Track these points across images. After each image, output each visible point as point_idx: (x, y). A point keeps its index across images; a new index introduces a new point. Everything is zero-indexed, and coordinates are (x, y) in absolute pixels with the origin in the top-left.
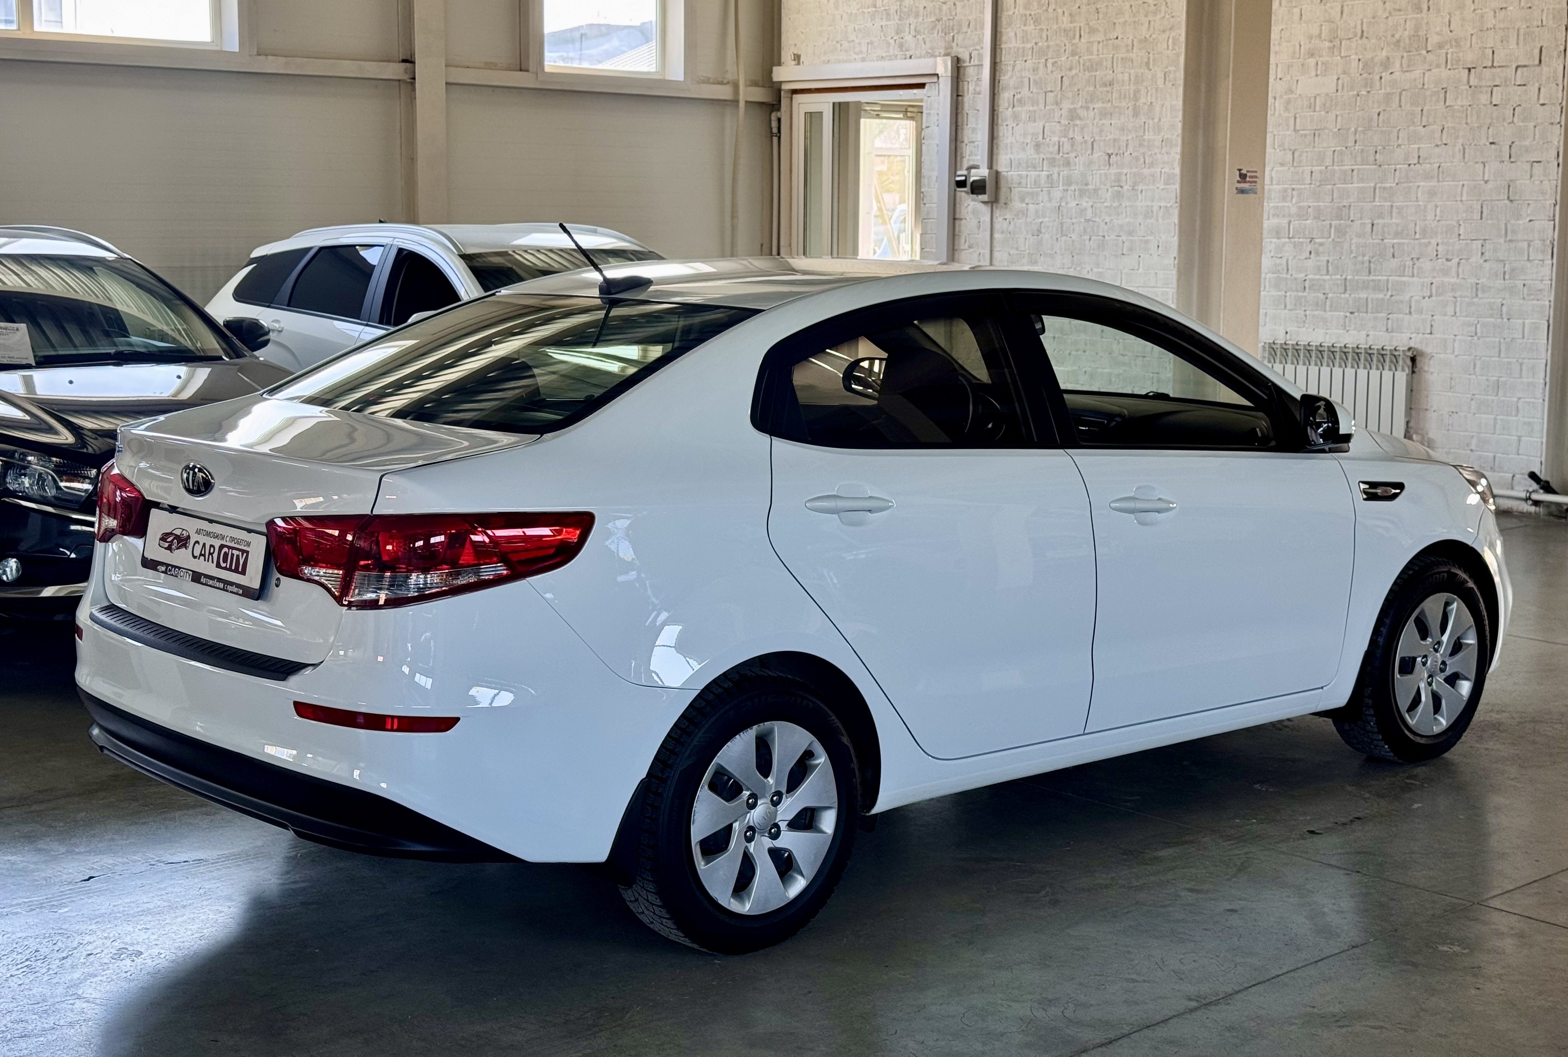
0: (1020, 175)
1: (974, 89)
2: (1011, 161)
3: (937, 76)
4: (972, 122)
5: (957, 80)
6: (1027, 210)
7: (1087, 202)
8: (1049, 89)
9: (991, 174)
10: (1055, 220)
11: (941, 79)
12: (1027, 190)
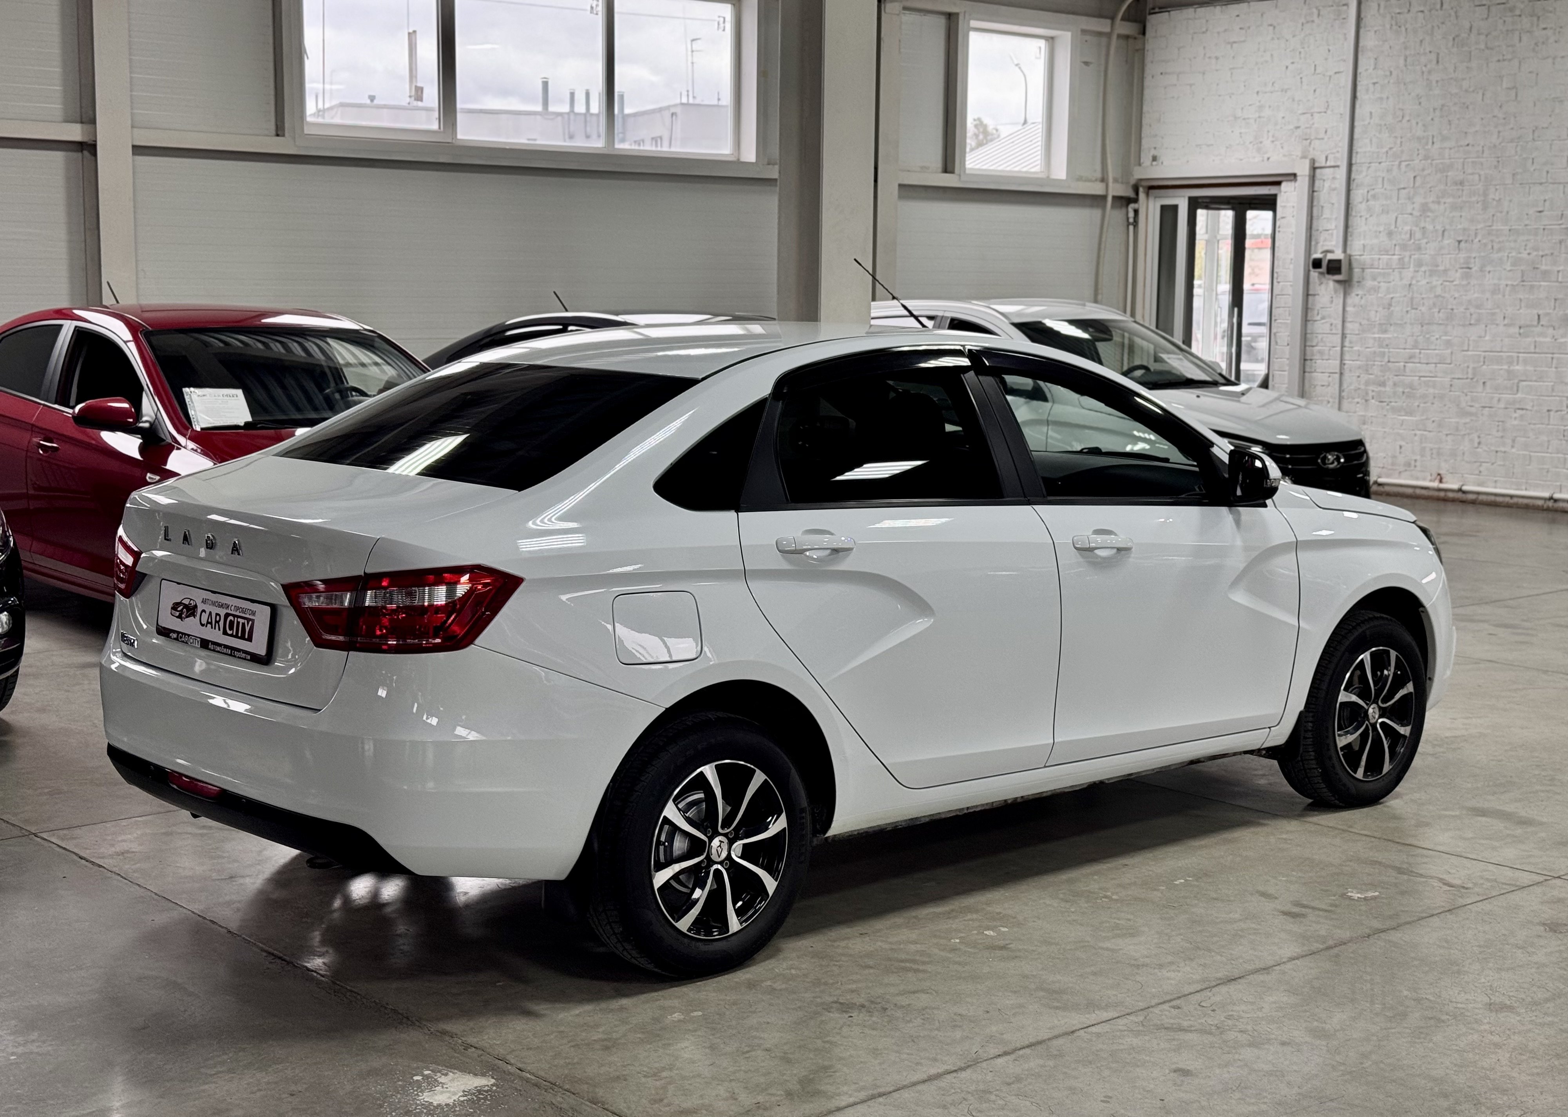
0: (1373, 259)
1: (1330, 186)
2: (1364, 246)
3: (1295, 175)
4: (1327, 213)
5: (1313, 178)
6: (1379, 287)
7: (1437, 281)
8: (1402, 186)
9: (1345, 257)
10: (1405, 296)
11: (1298, 178)
12: (1379, 270)
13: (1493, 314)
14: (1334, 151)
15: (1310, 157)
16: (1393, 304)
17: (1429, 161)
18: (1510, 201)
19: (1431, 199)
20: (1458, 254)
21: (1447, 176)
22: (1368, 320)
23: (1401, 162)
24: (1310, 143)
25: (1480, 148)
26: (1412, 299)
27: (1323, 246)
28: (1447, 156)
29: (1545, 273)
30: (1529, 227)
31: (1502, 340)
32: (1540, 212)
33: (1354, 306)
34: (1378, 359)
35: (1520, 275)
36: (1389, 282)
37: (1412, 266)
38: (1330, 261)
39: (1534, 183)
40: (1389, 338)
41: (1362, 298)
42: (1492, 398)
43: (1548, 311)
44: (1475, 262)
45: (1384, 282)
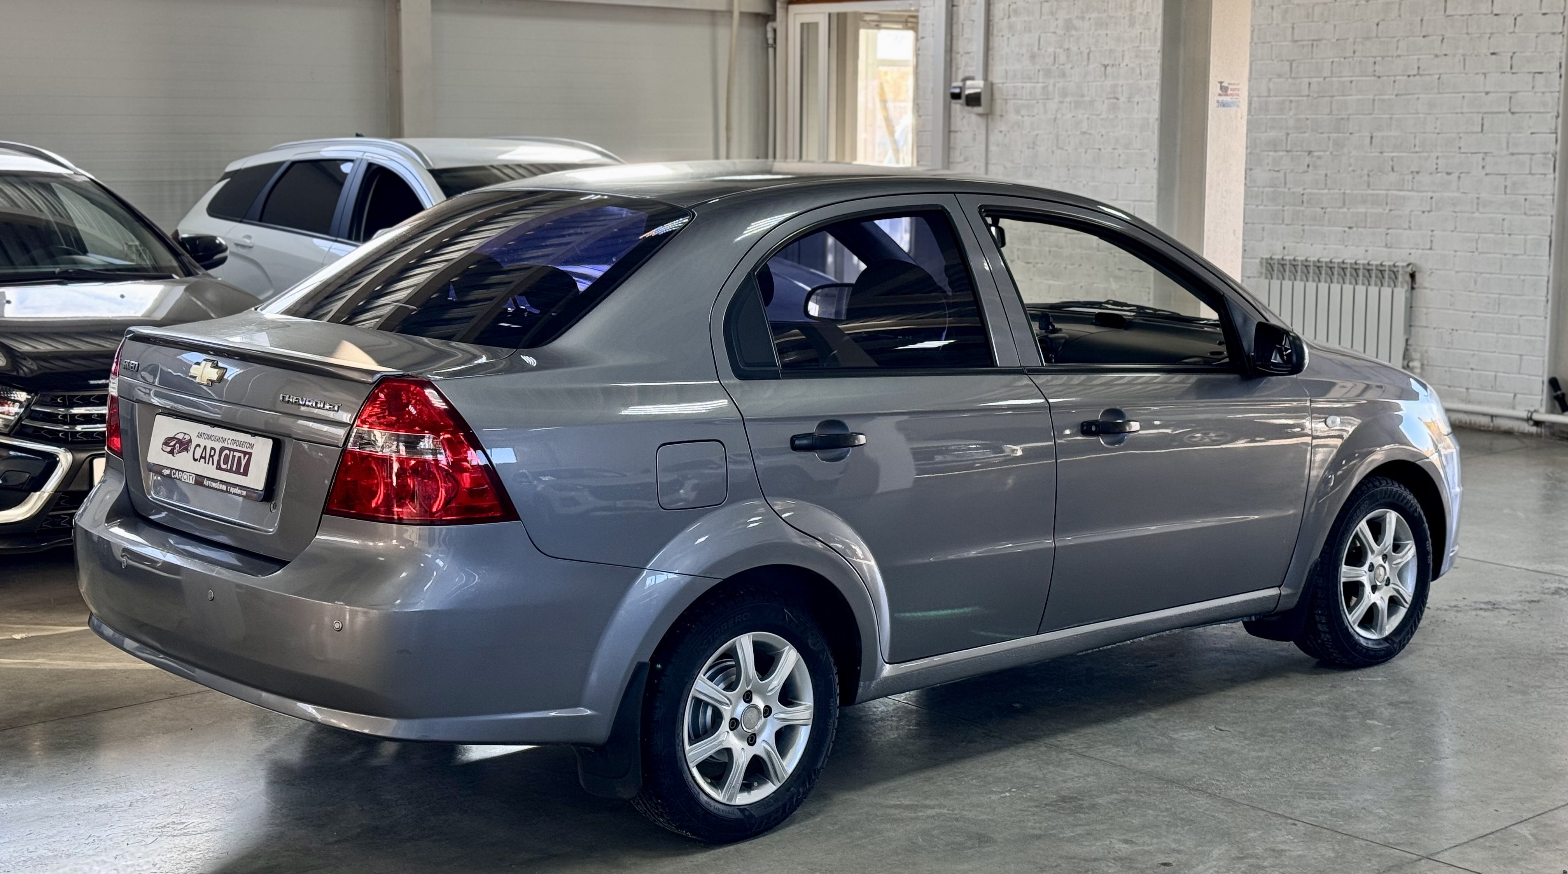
0: (1016, 88)
2: (1007, 72)
4: (967, 32)
12: (1023, 102)
16: (1038, 143)
19: (1075, 15)
20: (1104, 81)
26: (1057, 136)
27: (964, 71)
36: (1033, 116)
37: (1056, 96)
38: (970, 91)
41: (1005, 135)
44: (1122, 92)
45: (1028, 116)
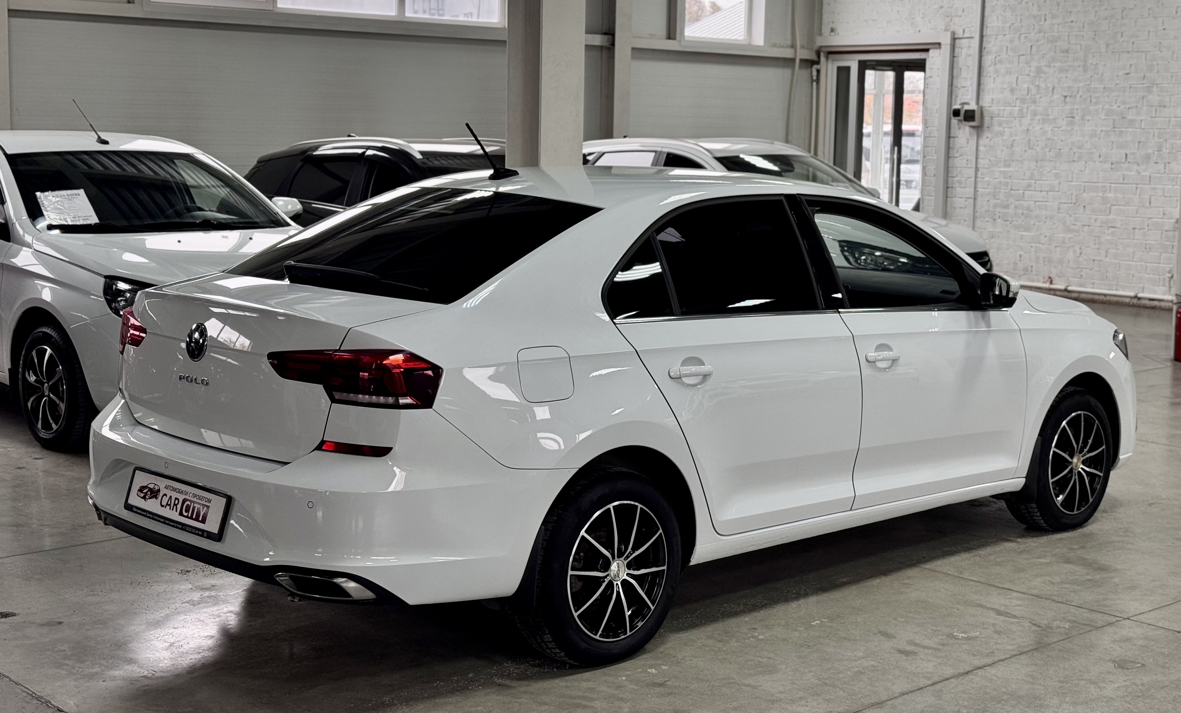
0: (999, 110)
1: (966, 53)
2: (992, 100)
3: (939, 44)
4: (964, 74)
5: (953, 47)
6: (1004, 132)
7: (1048, 127)
8: (1022, 53)
9: (978, 108)
10: (1024, 139)
11: (942, 46)
12: (1004, 119)
13: (1092, 153)
14: (969, 26)
15: (951, 30)
16: (1015, 145)
17: (1042, 34)
18: (1105, 65)
19: (1044, 64)
20: (1063, 107)
21: (1056, 46)
22: (996, 157)
23: (1021, 34)
24: (951, 20)
25: (1081, 25)
26: (1029, 141)
27: (961, 99)
28: (1056, 30)
29: (1132, 121)
30: (1118, 86)
31: (1098, 174)
32: (1127, 74)
33: (985, 146)
34: (1003, 187)
35: (1111, 123)
36: (1012, 128)
37: (1029, 115)
38: (966, 111)
39: (1123, 52)
40: (1011, 171)
41: (991, 140)
42: (1090, 218)
43: (1133, 151)
44: (1077, 113)
45: (1008, 128)
